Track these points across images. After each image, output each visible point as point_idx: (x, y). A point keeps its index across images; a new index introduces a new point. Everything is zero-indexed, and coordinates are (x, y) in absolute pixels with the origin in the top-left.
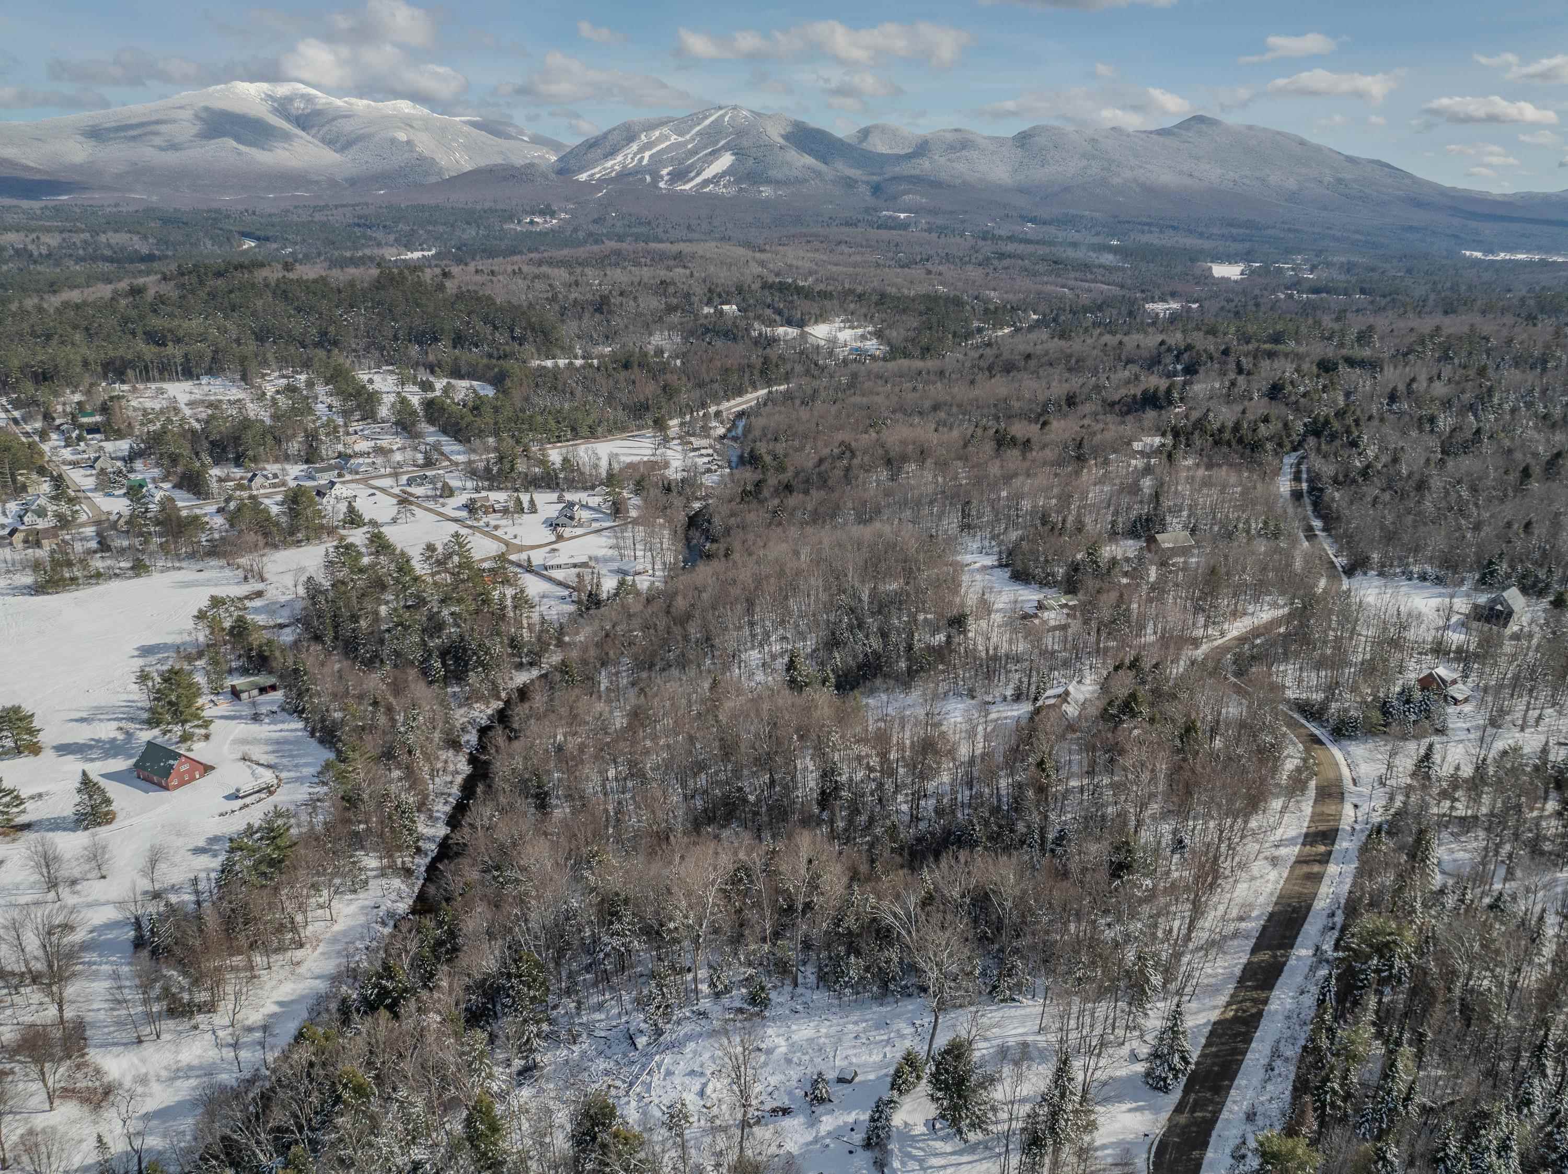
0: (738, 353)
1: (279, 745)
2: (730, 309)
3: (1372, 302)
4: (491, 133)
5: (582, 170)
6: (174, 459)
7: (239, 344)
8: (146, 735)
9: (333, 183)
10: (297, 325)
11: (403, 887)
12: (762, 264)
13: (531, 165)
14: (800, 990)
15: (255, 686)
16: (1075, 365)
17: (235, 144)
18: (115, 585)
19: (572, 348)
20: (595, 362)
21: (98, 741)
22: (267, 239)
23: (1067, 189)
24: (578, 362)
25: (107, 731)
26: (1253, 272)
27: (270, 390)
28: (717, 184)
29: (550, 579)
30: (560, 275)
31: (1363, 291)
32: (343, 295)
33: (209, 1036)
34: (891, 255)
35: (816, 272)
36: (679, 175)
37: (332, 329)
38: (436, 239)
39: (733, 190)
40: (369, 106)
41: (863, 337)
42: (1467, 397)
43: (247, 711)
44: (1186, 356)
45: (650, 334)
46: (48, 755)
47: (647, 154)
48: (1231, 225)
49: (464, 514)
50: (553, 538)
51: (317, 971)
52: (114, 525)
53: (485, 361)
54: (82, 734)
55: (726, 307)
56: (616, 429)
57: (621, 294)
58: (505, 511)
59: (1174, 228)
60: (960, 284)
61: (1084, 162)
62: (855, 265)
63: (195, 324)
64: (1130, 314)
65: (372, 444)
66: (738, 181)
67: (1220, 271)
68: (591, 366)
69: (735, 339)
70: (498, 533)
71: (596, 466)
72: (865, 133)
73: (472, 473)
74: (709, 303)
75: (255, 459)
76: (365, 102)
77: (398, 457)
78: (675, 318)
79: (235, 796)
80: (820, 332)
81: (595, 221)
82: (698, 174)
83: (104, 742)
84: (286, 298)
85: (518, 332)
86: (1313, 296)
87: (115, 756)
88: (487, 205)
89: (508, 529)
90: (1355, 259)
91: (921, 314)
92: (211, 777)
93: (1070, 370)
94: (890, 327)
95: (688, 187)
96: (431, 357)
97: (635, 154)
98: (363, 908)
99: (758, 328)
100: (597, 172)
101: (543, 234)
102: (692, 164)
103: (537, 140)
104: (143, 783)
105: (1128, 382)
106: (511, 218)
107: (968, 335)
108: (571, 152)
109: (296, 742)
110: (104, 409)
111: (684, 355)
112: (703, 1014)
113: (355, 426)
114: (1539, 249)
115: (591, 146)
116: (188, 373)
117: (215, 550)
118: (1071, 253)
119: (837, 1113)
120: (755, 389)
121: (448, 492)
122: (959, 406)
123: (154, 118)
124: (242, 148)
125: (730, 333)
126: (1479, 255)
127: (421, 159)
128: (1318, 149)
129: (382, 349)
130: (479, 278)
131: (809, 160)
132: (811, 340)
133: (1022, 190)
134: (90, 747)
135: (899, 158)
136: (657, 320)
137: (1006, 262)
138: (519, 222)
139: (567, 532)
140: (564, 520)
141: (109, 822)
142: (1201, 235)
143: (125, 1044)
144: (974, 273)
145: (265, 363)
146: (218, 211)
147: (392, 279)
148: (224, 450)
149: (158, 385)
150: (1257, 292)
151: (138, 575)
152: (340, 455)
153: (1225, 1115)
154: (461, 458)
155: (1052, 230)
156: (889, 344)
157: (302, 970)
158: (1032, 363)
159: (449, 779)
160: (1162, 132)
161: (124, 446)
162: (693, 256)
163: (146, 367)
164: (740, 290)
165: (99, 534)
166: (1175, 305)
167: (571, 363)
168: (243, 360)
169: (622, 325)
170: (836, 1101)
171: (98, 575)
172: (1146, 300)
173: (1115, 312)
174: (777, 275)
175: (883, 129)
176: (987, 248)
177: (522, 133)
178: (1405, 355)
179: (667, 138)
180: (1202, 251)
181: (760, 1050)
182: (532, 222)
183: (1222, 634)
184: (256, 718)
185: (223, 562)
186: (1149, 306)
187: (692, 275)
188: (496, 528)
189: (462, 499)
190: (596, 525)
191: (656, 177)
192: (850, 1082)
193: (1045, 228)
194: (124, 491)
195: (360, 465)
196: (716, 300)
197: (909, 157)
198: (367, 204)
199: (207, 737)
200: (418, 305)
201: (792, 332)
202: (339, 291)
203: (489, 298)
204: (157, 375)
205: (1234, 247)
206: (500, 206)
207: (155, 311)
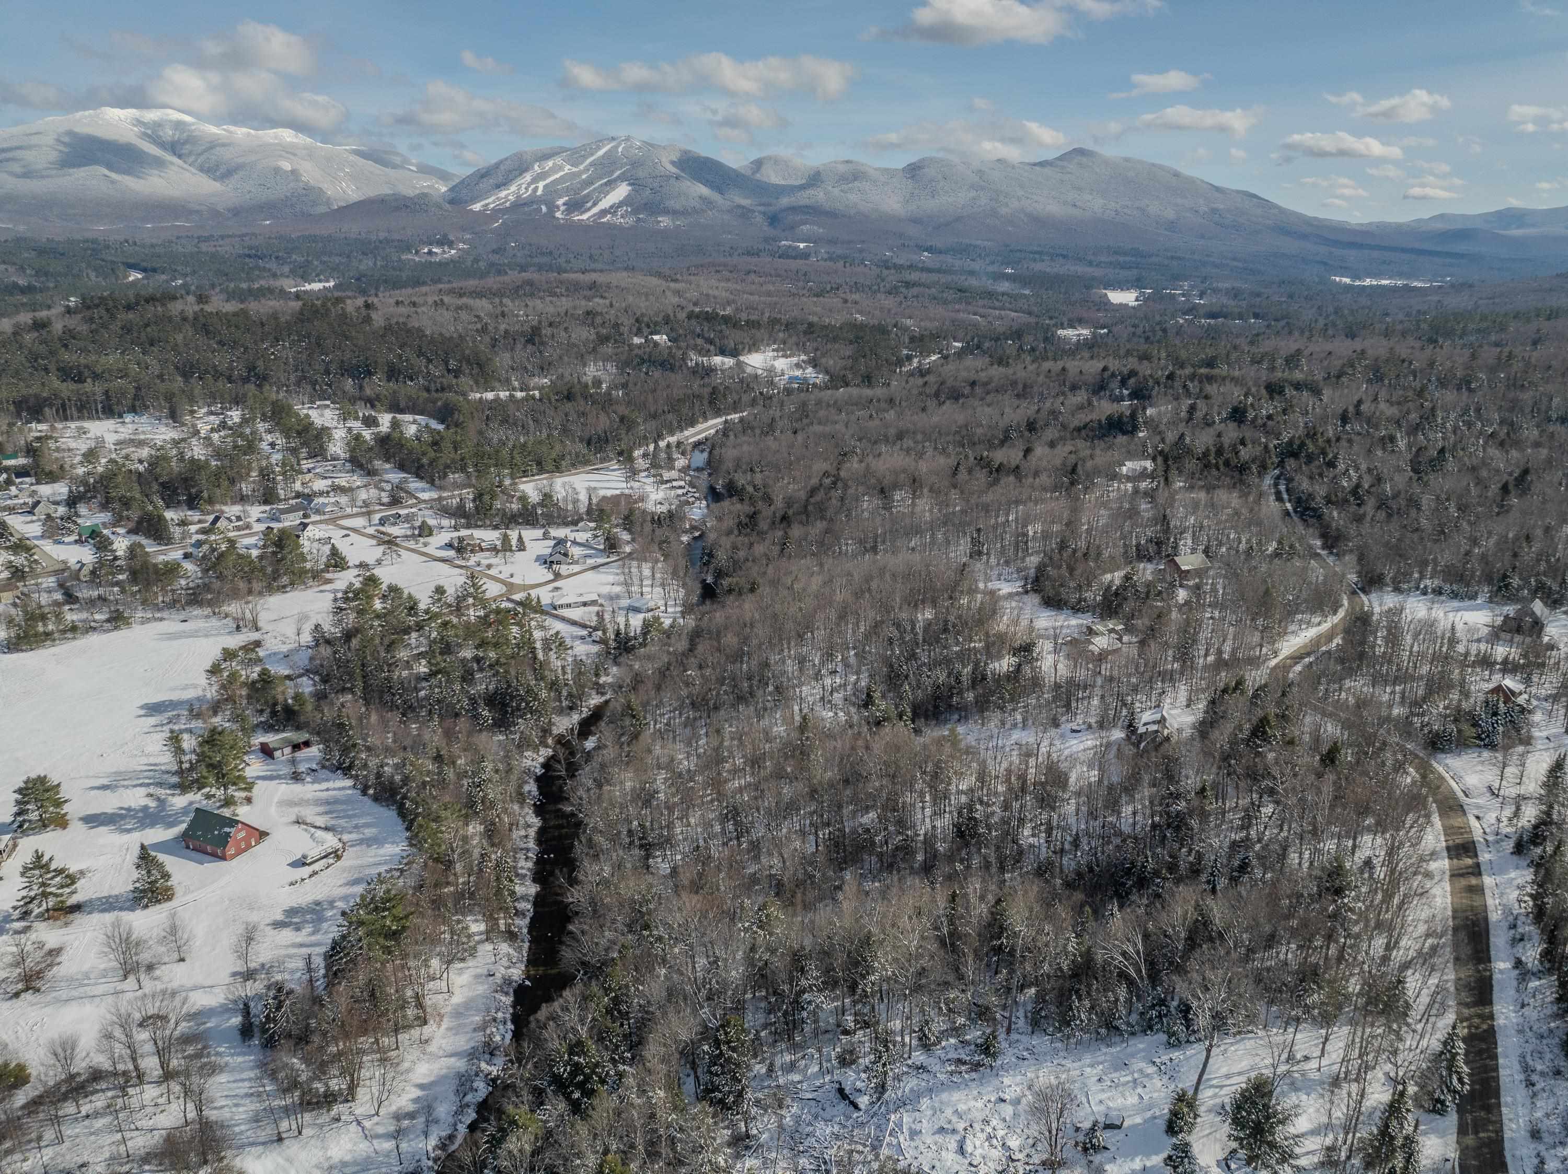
0: (679, 383)
1: (330, 805)
2: (661, 338)
3: (1268, 326)
4: (377, 161)
5: (474, 200)
6: (126, 503)
7: (163, 381)
8: (179, 801)
9: (215, 213)
10: (221, 360)
11: (511, 951)
12: (678, 293)
13: (424, 195)
14: (1014, 1036)
15: (287, 742)
16: (1024, 392)
17: (106, 172)
18: (94, 640)
19: (508, 380)
20: (537, 393)
21: (129, 809)
22: (154, 270)
23: (958, 219)
24: (519, 395)
25: (136, 798)
26: (1146, 300)
27: (204, 429)
28: (614, 214)
29: (563, 619)
30: (483, 306)
31: (1256, 316)
32: (266, 328)
33: (353, 1127)
34: (801, 284)
35: (734, 301)
36: (576, 205)
37: (260, 363)
38: (333, 269)
39: (631, 220)
40: (249, 134)
41: (798, 366)
42: (1414, 417)
43: (286, 770)
44: (1132, 381)
45: (585, 365)
46: (77, 829)
47: (541, 185)
48: (1116, 253)
49: (452, 553)
50: (551, 577)
51: (450, 1049)
52: (76, 575)
53: (425, 394)
54: (109, 803)
55: (656, 337)
56: (579, 462)
57: (551, 325)
58: (494, 549)
59: (1064, 257)
60: (877, 312)
61: (973, 194)
62: (769, 294)
63: (112, 359)
64: (1046, 339)
65: (329, 482)
66: (636, 211)
67: (1117, 297)
68: (533, 397)
69: (672, 369)
70: (492, 572)
71: (576, 501)
72: (758, 164)
73: (446, 511)
74: (639, 333)
75: (210, 501)
76: (245, 130)
77: (363, 495)
78: (608, 349)
79: (301, 863)
80: (756, 361)
81: (493, 251)
82: (595, 204)
83: (137, 811)
84: (207, 332)
85: (453, 364)
86: (1212, 321)
87: (152, 825)
88: (382, 235)
89: (502, 567)
90: (1237, 284)
91: (851, 343)
92: (266, 843)
93: (1018, 396)
94: (823, 355)
95: (585, 217)
96: (368, 392)
97: (529, 185)
98: (477, 976)
99: (694, 358)
100: (491, 202)
101: (442, 265)
102: (588, 195)
103: (425, 170)
104: (194, 854)
105: (1081, 407)
106: (408, 249)
107: (900, 363)
108: (462, 182)
109: (348, 801)
110: (30, 451)
111: (624, 386)
112: (921, 1068)
113: (306, 465)
114: (1401, 275)
115: (483, 176)
116: (110, 410)
117: (195, 598)
118: (973, 282)
119: (1119, 1161)
120: (706, 419)
121: (425, 531)
122: (924, 433)
123: (14, 143)
124: (114, 176)
125: (667, 364)
126: (1347, 280)
127: (308, 188)
128: (1191, 181)
129: (314, 383)
130: (402, 310)
131: (704, 190)
132: (749, 370)
133: (915, 221)
134: (122, 817)
135: (793, 189)
136: (593, 351)
137: (915, 291)
138: (417, 252)
139: (564, 569)
140: (558, 557)
141: (169, 899)
142: (1090, 263)
143: (264, 1144)
144: (889, 302)
145: (192, 400)
146: (94, 241)
147: (317, 311)
148: (175, 492)
149: (78, 424)
150: (1158, 318)
151: (116, 628)
152: (298, 495)
153: (1507, 1134)
154: (425, 496)
155: (949, 259)
156: (827, 372)
157: (432, 1048)
158: (978, 390)
159: (523, 833)
160: (1042, 164)
161: (61, 489)
162: (608, 286)
163: (63, 406)
164: (667, 320)
165: (61, 585)
166: (1085, 332)
167: (512, 396)
168: (169, 397)
169: (555, 357)
170: (1113, 1149)
171: (74, 629)
172: (1055, 325)
173: (1031, 338)
174: (695, 304)
175: (776, 161)
176: (892, 277)
177: (406, 161)
178: (1338, 377)
179: (561, 168)
180: (1093, 278)
181: (1004, 1101)
182: (430, 253)
183: (1276, 653)
184: (296, 777)
185: (208, 611)
186: (1060, 332)
187: (611, 305)
188: (489, 567)
189: (445, 537)
190: (591, 562)
191: (552, 208)
192: (1119, 1127)
193: (942, 257)
194: (74, 537)
195: (325, 505)
196: (646, 331)
197: (802, 187)
198: (254, 234)
199: (249, 800)
200: (347, 338)
201: (729, 362)
202: (263, 325)
203: (419, 330)
204: (75, 414)
205: (1124, 274)
206: (396, 236)
207: (66, 346)
